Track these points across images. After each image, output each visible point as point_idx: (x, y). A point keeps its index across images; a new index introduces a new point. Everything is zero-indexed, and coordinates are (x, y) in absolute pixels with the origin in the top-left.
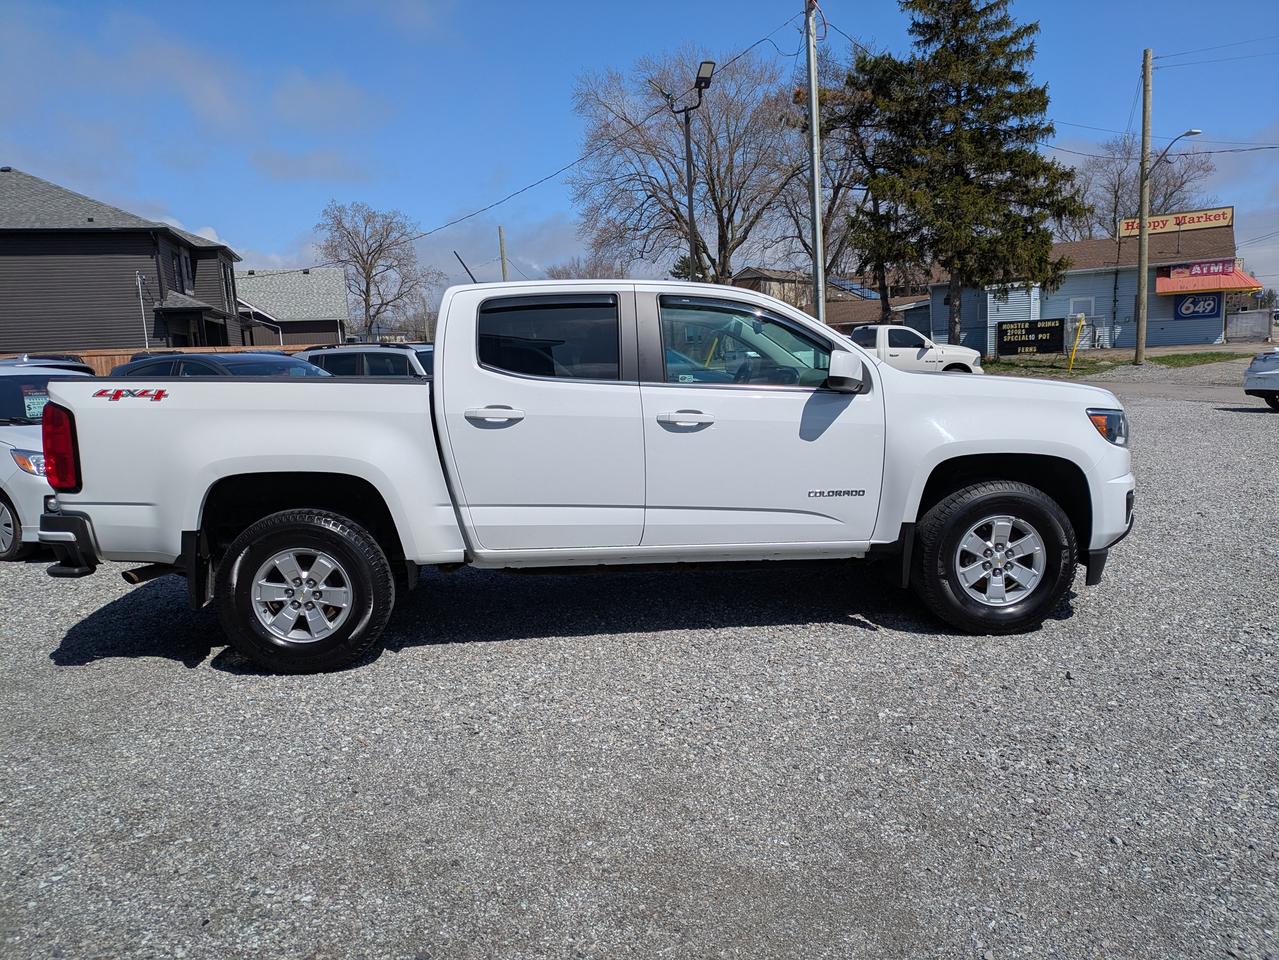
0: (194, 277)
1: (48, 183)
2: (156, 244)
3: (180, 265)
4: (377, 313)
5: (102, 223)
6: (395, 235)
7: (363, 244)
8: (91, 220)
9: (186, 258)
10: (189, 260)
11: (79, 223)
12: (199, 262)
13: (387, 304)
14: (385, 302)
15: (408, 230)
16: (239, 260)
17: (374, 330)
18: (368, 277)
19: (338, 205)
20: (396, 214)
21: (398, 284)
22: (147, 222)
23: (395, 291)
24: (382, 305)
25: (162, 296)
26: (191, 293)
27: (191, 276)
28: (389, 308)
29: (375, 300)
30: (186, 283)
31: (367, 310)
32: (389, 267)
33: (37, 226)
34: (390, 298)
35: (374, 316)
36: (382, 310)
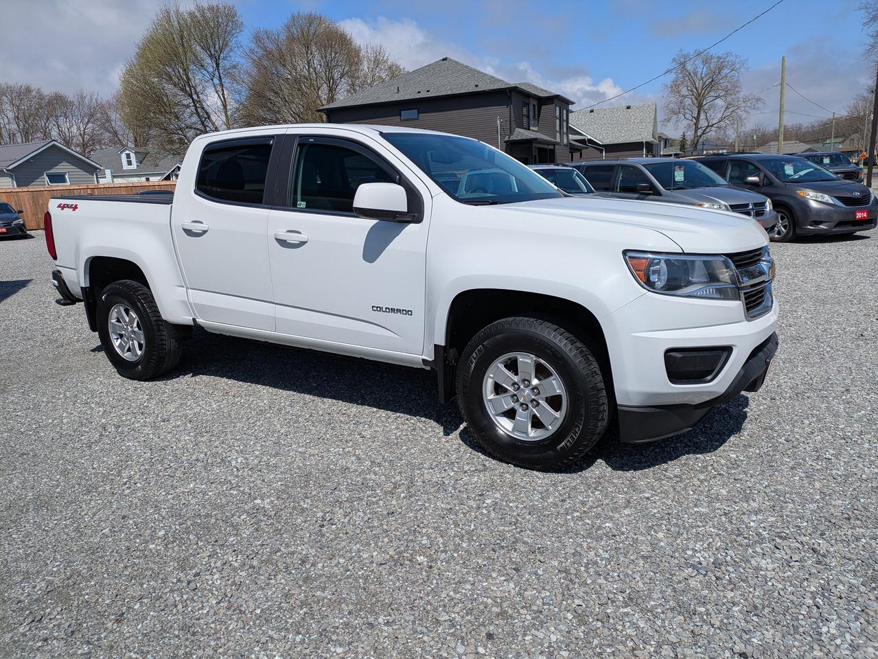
0: (539, 117)
1: (463, 64)
2: (510, 98)
3: (529, 111)
4: (703, 133)
5: (483, 87)
6: (726, 71)
7: (700, 80)
8: (477, 86)
9: (534, 106)
10: (536, 107)
11: (471, 88)
12: (543, 107)
13: (712, 126)
14: (711, 124)
15: (738, 66)
16: (573, 103)
17: (700, 147)
18: (700, 106)
19: (684, 53)
20: (728, 54)
21: (723, 109)
22: (506, 84)
23: (719, 116)
24: (708, 127)
25: (511, 133)
26: (536, 129)
27: (537, 117)
28: (713, 129)
29: (703, 123)
30: (532, 122)
31: (696, 132)
32: (717, 97)
33: (449, 93)
34: (714, 122)
35: (700, 136)
36: (707, 130)
